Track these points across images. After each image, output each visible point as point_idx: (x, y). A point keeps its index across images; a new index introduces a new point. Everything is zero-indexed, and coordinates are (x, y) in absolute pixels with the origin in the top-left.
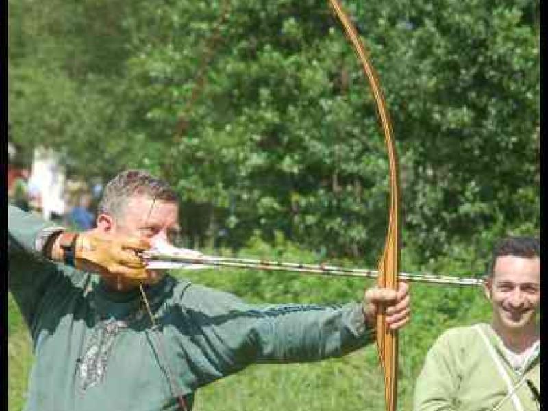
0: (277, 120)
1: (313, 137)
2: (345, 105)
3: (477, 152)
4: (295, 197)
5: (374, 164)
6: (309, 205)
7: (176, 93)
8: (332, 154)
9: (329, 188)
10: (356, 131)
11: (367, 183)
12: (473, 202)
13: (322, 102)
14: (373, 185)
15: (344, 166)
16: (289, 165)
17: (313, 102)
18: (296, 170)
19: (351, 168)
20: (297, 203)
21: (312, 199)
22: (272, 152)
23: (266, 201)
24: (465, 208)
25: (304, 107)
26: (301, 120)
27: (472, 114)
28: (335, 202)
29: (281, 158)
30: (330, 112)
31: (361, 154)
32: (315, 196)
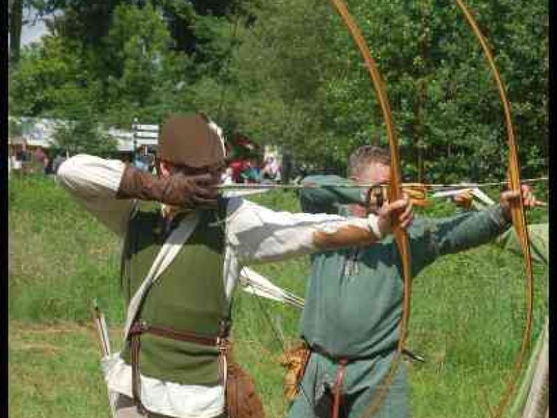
0: (413, 117)
1: (436, 126)
2: (453, 105)
3: (535, 128)
4: (427, 163)
5: (474, 139)
6: (435, 167)
7: (351, 105)
8: (447, 136)
9: (446, 156)
10: (461, 120)
11: (468, 151)
12: (535, 158)
13: (440, 104)
14: (473, 152)
15: (455, 142)
16: (421, 144)
17: (435, 105)
18: (425, 146)
19: (460, 142)
20: (428, 167)
21: (436, 163)
22: (410, 137)
23: (408, 166)
24: (531, 162)
25: (428, 108)
26: (428, 116)
27: (532, 106)
28: (451, 164)
29: (416, 140)
30: (444, 110)
31: (465, 134)
32: (438, 161)
